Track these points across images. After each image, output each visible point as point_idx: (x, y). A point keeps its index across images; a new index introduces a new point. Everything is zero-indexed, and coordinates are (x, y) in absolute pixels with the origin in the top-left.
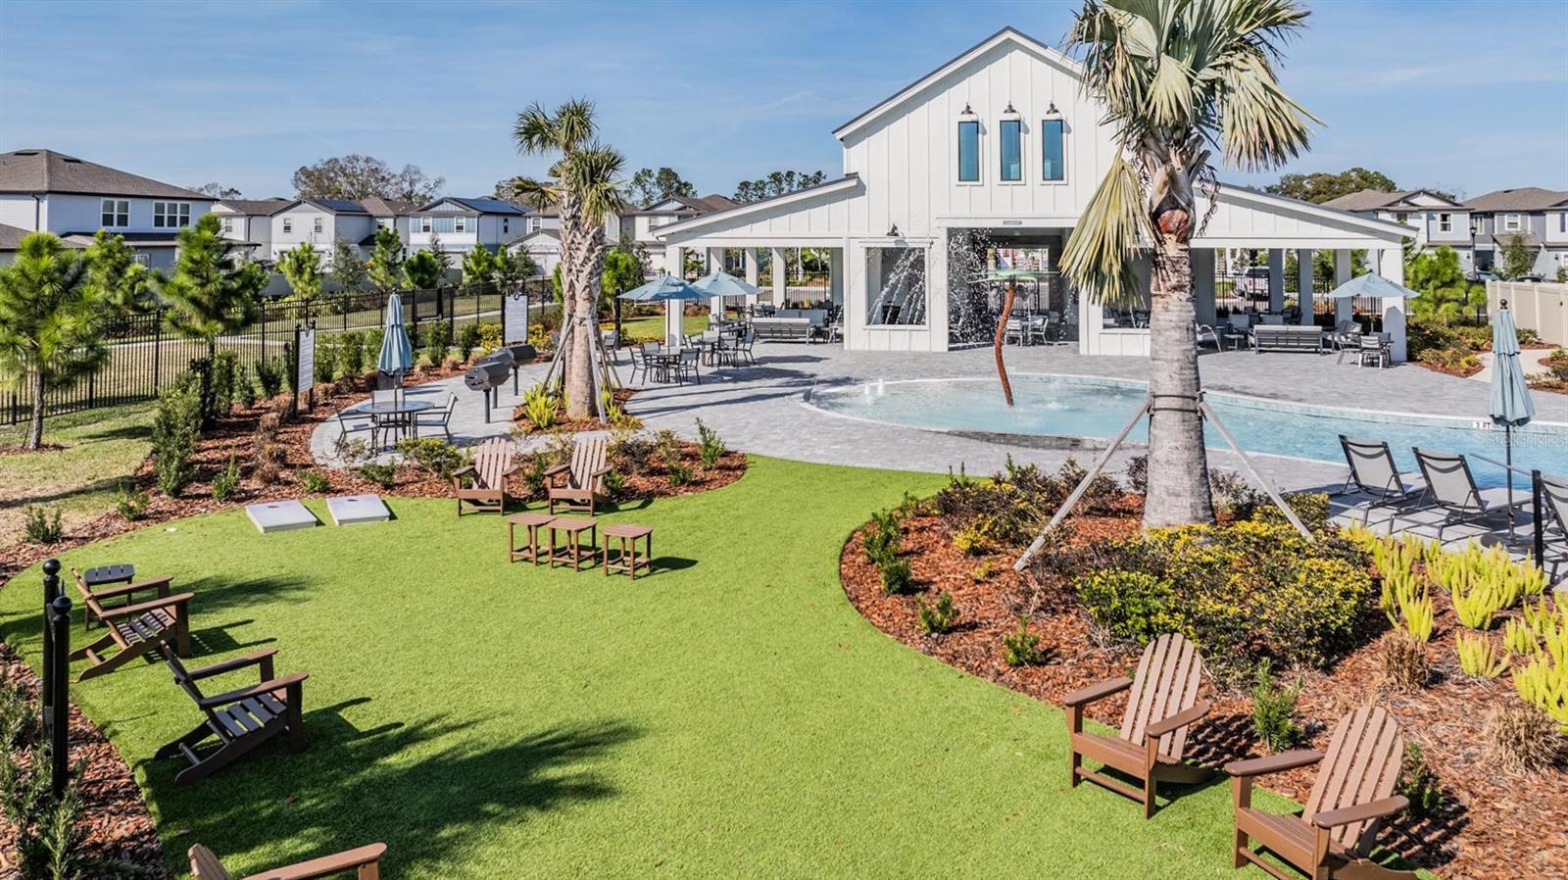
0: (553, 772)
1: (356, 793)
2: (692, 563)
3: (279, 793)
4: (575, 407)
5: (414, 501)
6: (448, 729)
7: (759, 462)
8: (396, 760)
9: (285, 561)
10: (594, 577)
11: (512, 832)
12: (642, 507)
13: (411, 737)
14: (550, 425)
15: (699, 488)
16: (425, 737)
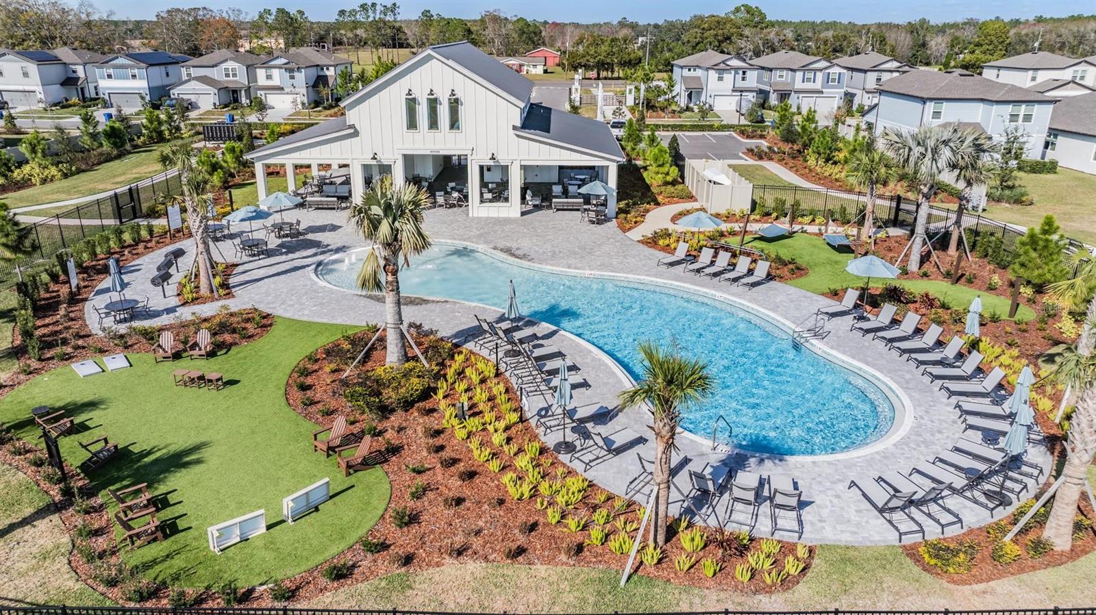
0: (188, 459)
1: (138, 469)
2: (238, 382)
3: (118, 471)
4: (204, 290)
5: (138, 355)
6: (159, 450)
7: (279, 320)
8: (146, 460)
9: (96, 391)
10: (205, 392)
11: (178, 475)
12: (226, 353)
13: (149, 453)
14: (193, 300)
15: (251, 340)
16: (154, 453)
